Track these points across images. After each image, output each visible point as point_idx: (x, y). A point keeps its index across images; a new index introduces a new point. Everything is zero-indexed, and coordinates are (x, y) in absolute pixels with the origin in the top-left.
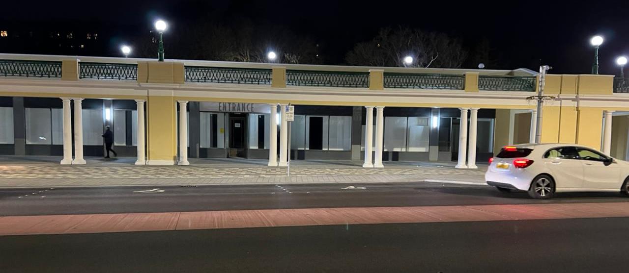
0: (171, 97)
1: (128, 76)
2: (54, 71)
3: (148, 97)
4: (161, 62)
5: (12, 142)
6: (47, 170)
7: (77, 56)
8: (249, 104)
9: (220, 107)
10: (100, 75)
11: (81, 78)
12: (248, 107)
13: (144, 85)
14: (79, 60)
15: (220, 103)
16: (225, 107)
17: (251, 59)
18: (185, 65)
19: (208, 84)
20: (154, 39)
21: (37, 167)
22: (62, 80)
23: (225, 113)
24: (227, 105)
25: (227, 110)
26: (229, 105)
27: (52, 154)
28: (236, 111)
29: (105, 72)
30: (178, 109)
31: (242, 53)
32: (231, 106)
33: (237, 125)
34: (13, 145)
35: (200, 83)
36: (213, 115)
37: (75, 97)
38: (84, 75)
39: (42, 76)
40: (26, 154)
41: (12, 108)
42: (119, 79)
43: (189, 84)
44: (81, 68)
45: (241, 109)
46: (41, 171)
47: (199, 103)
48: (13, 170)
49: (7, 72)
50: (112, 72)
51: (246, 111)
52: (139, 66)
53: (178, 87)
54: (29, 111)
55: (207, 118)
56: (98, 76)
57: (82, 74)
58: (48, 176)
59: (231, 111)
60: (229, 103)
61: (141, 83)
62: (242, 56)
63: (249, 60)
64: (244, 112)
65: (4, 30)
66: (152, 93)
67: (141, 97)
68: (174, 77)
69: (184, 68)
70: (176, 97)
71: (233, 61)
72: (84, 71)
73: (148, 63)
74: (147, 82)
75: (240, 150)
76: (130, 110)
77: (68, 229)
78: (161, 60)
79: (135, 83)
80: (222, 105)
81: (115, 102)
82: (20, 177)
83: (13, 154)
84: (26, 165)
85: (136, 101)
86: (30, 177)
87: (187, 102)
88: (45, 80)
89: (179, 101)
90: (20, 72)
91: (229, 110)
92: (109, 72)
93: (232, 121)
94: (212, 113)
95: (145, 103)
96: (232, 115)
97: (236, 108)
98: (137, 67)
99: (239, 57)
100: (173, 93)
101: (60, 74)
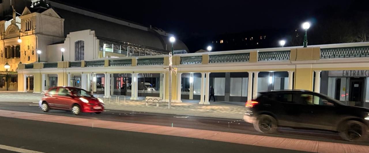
0: (311, 68)
1: (284, 58)
2: (246, 58)
3: (296, 69)
4: (305, 48)
5: (224, 95)
6: (239, 109)
7: (257, 49)
8: (367, 71)
9: (343, 73)
10: (269, 58)
11: (258, 61)
12: (366, 73)
13: (293, 62)
14: (258, 51)
15: (344, 71)
16: (347, 73)
17: (367, 39)
18: (321, 48)
19: (337, 59)
20: (298, 35)
21: (235, 108)
22: (249, 62)
23: (347, 78)
24: (349, 72)
25: (349, 75)
26: (351, 72)
27: (241, 102)
28: (356, 76)
29: (272, 56)
30: (315, 76)
31: (360, 36)
32: (352, 72)
33: (356, 86)
34: (224, 96)
35: (330, 59)
36: (338, 79)
37: (255, 71)
38: (260, 59)
39: (240, 61)
40: (230, 101)
41: (225, 78)
42: (279, 60)
43: (323, 60)
44: (259, 55)
45: (360, 74)
46: (237, 110)
47: (328, 71)
48: (224, 109)
49: (224, 60)
50: (276, 56)
51: (364, 75)
52: (291, 51)
53: (315, 62)
54: (232, 79)
55: (332, 81)
56: (268, 59)
57: (260, 58)
58: (240, 113)
59: (352, 76)
60: (351, 71)
61: (292, 61)
62: (360, 38)
63: (365, 40)
64: (362, 76)
65: (222, 40)
66: (298, 67)
67: (290, 70)
68: (313, 56)
69: (320, 50)
70: (313, 68)
71: (353, 42)
72: (261, 57)
73: (297, 49)
74: (296, 60)
75: (357, 103)
76: (283, 77)
77: (255, 143)
78: (305, 46)
79: (288, 62)
80: (345, 72)
81: (275, 73)
82: (228, 112)
83: (224, 101)
84: (230, 107)
85: (288, 72)
86: (232, 113)
87: (321, 71)
88: (241, 63)
89: (315, 71)
90: (230, 60)
91: (351, 75)
92: (274, 56)
93: (352, 82)
94: (337, 78)
95: (294, 73)
96: (352, 78)
97: (356, 74)
98: (290, 52)
99: (358, 39)
100: (311, 66)
101: (249, 59)
